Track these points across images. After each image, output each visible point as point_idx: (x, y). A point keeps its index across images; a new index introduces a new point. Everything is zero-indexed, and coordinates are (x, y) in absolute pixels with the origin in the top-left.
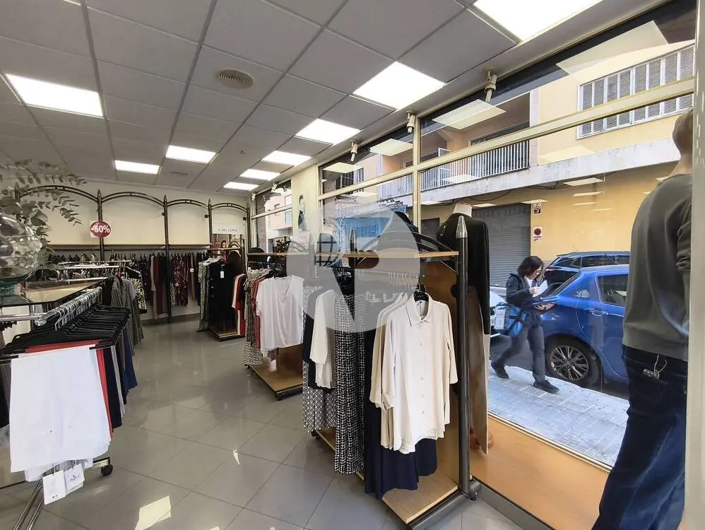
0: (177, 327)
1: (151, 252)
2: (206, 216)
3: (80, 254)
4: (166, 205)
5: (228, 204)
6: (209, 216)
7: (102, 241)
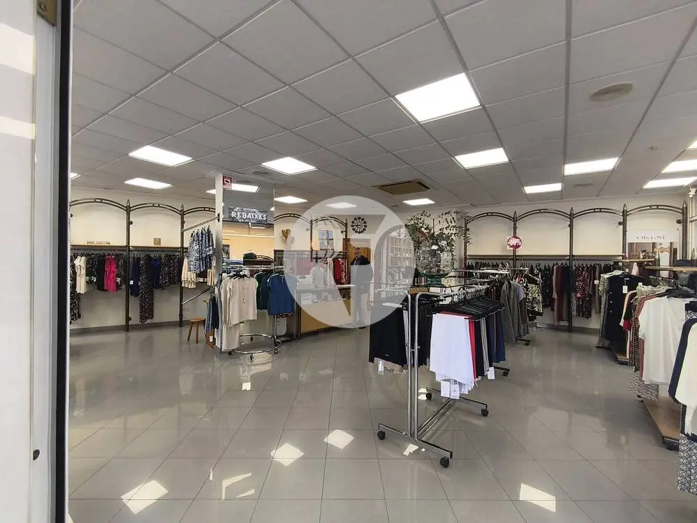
0: (577, 338)
1: (555, 262)
2: (620, 224)
3: (499, 262)
4: (572, 217)
5: (651, 206)
6: (623, 224)
7: (514, 252)
